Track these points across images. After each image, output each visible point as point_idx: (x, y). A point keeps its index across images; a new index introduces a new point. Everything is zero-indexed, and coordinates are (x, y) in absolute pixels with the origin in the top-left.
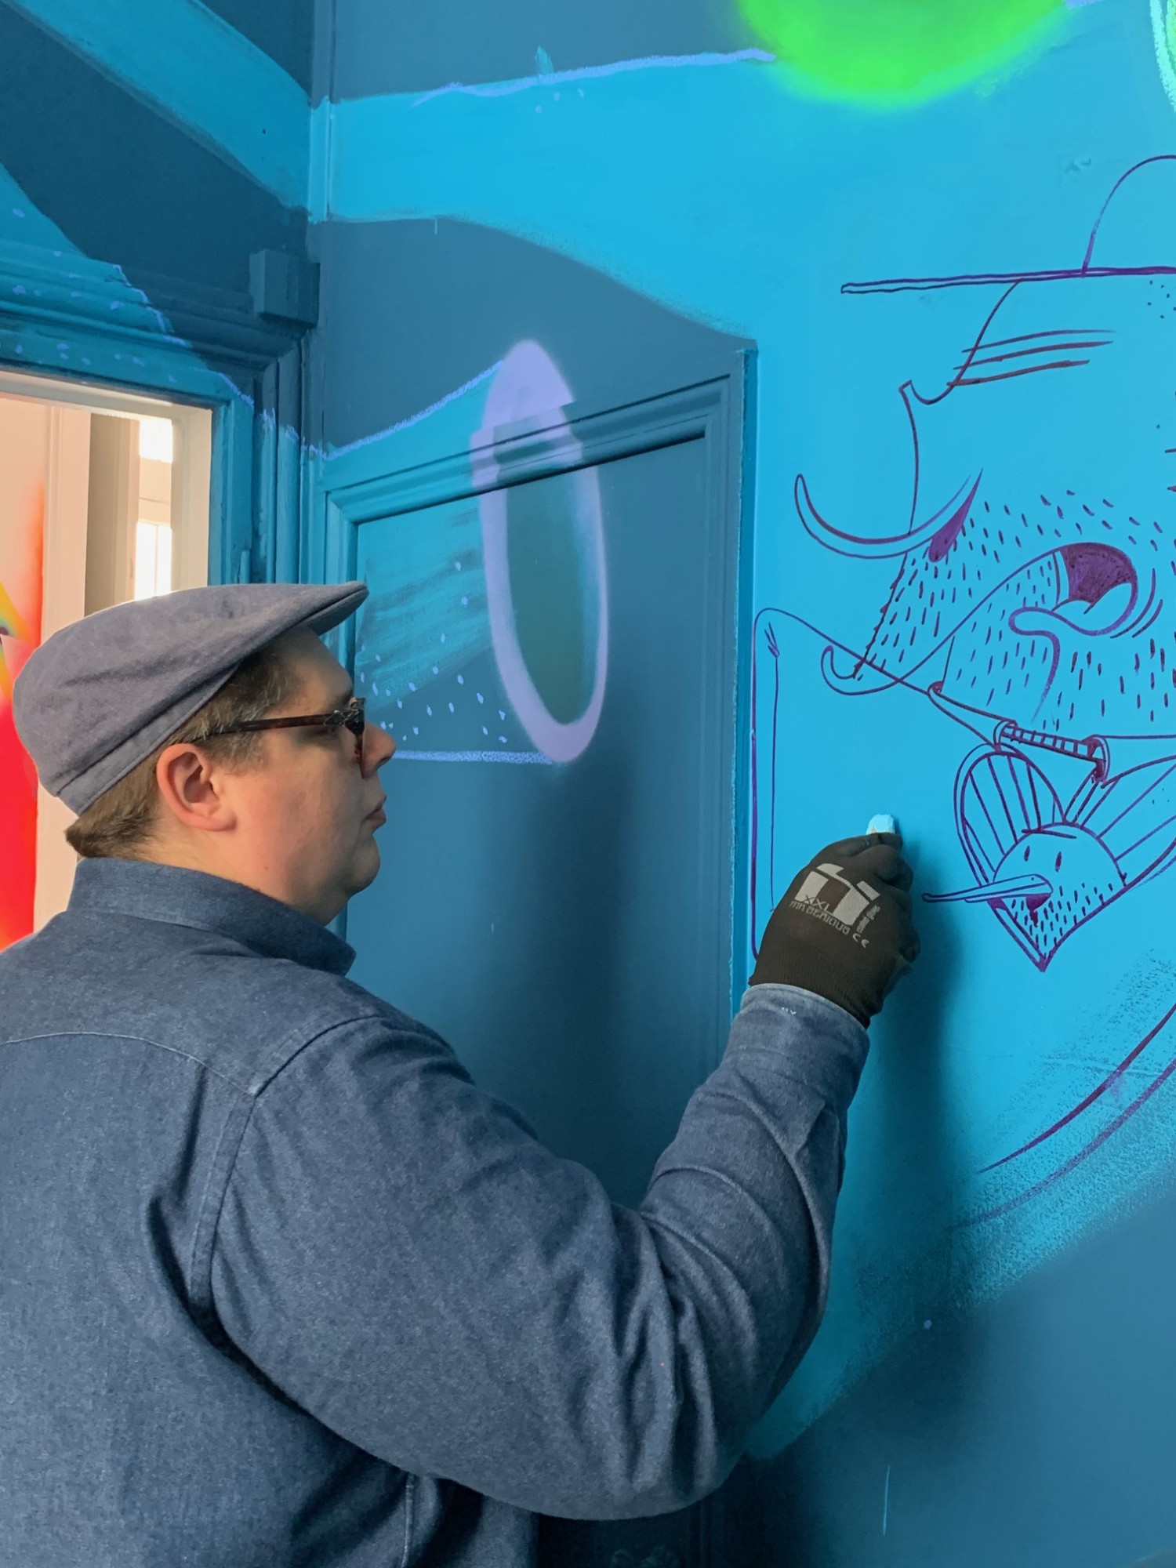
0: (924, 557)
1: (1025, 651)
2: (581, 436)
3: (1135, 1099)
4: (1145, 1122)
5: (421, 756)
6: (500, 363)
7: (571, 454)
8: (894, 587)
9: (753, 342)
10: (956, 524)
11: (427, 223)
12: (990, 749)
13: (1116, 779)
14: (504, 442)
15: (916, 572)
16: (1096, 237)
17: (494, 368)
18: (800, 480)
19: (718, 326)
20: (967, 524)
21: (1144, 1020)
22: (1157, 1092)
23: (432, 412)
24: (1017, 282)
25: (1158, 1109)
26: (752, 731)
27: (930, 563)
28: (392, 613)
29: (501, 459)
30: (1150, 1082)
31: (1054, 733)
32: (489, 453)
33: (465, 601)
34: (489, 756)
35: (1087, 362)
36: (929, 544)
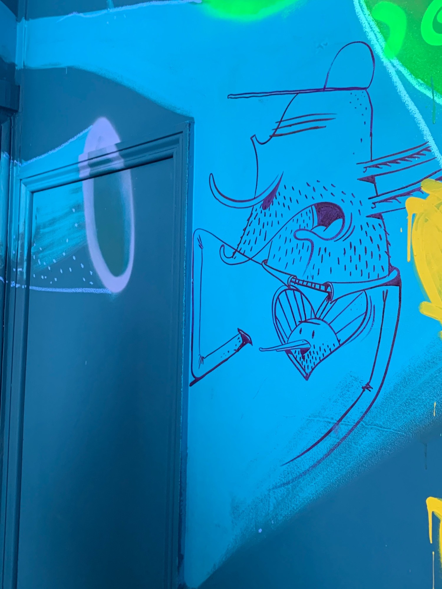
0: (260, 208)
1: (300, 247)
2: (123, 156)
3: (344, 435)
4: (348, 444)
5: (58, 290)
6: (91, 127)
7: (119, 164)
8: (248, 220)
9: (192, 119)
10: (273, 194)
11: (63, 69)
12: (286, 288)
13: (336, 300)
14: (92, 159)
15: (257, 214)
16: (329, 75)
17: (89, 128)
18: (211, 175)
19: (179, 112)
20: (277, 194)
21: (348, 401)
22: (353, 432)
23: (63, 146)
24: (297, 94)
25: (354, 439)
26: (192, 280)
27: (263, 211)
28: (47, 230)
29: (91, 166)
30: (350, 427)
31: (311, 281)
32: (86, 163)
33: (76, 225)
34: (86, 290)
35: (325, 127)
36: (262, 202)
